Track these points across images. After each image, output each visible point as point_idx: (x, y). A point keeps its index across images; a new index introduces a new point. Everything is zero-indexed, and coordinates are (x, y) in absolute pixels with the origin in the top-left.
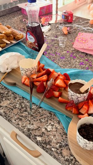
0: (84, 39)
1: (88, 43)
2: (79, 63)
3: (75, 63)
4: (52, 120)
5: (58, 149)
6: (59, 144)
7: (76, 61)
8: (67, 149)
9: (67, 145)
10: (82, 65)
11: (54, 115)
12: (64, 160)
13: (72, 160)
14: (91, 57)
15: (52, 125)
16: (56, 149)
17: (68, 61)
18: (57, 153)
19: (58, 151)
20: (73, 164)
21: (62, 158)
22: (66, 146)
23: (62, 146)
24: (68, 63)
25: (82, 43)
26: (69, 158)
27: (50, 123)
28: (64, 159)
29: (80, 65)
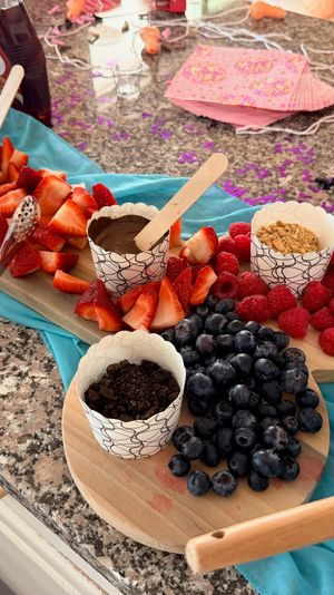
0: (211, 69)
1: (222, 83)
2: (178, 155)
3: (162, 155)
4: (26, 356)
5: (20, 459)
6: (29, 442)
7: (169, 150)
8: (56, 458)
9: (59, 444)
10: (187, 164)
11: (39, 339)
12: (36, 497)
13: (66, 497)
14: (228, 135)
15: (20, 374)
16: (13, 460)
17: (138, 149)
18: (14, 472)
19: (20, 466)
20: (66, 512)
21: (29, 492)
22: (53, 449)
23: (39, 446)
24: (138, 155)
25: (202, 82)
26: (54, 490)
27: (15, 369)
28: (34, 494)
29: (180, 162)
